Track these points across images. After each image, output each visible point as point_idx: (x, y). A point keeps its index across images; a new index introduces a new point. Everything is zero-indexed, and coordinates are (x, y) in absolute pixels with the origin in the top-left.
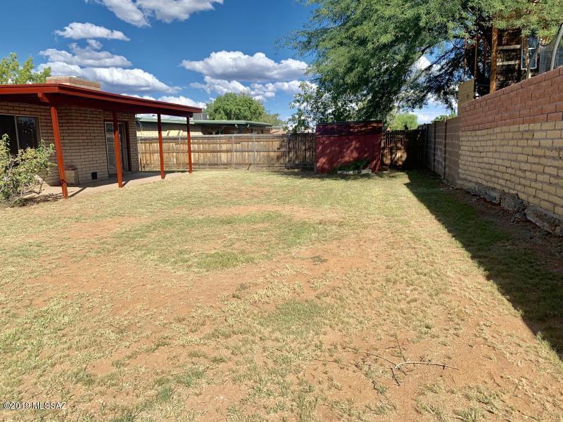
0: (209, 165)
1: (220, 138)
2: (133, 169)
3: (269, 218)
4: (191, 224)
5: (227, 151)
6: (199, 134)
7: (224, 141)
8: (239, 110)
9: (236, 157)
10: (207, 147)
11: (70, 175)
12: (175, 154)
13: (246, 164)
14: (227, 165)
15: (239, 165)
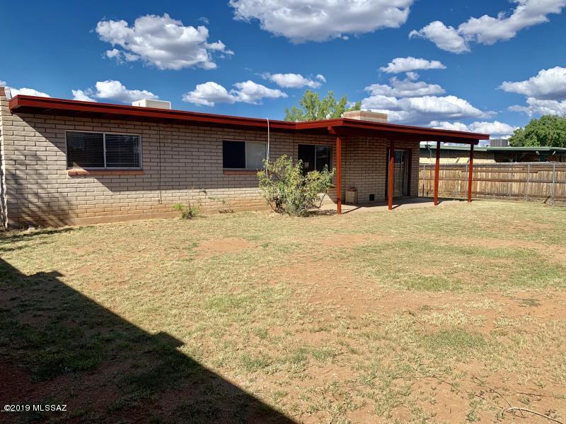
0: (497, 195)
1: (512, 166)
2: (412, 194)
3: (518, 255)
4: (429, 249)
5: (520, 181)
6: (492, 162)
7: (518, 169)
8: (558, 134)
9: (530, 188)
10: (496, 175)
11: (350, 195)
12: (460, 182)
13: (542, 197)
14: (518, 197)
15: (533, 197)
